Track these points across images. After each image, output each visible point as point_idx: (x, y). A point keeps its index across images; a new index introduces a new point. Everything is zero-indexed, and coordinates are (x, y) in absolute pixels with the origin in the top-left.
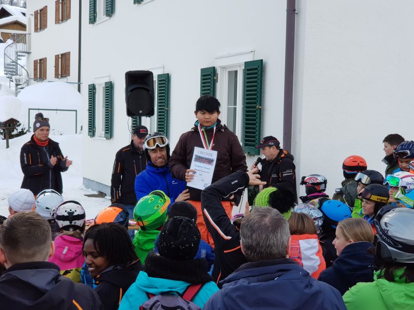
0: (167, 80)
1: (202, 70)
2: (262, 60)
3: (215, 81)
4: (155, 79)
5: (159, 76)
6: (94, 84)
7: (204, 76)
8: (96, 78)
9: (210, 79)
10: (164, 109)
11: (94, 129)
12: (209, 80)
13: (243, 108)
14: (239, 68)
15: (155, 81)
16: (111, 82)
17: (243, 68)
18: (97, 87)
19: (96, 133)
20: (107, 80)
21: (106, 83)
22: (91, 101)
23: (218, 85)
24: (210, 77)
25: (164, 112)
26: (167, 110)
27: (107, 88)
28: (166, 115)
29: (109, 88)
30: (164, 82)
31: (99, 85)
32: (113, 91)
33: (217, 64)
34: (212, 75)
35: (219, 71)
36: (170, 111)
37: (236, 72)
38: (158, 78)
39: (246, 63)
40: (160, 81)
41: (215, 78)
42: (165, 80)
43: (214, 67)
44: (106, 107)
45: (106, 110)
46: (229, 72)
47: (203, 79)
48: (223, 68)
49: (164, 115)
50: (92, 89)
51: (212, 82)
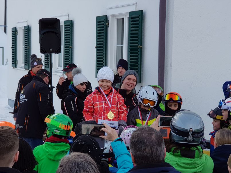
0: (71, 25)
1: (97, 18)
2: (142, 11)
3: (107, 27)
4: (62, 24)
5: (65, 22)
6: (16, 28)
7: (98, 22)
8: (17, 23)
9: (103, 24)
10: (68, 47)
11: (16, 62)
12: (103, 26)
13: (128, 47)
14: (125, 16)
15: (62, 25)
16: (29, 26)
17: (128, 16)
18: (18, 30)
19: (18, 65)
20: (26, 25)
21: (25, 27)
22: (14, 40)
23: (109, 29)
24: (103, 23)
25: (69, 50)
26: (71, 48)
27: (26, 31)
28: (70, 52)
29: (28, 30)
30: (69, 26)
31: (20, 28)
32: (31, 33)
33: (109, 13)
34: (105, 21)
35: (110, 19)
36: (73, 48)
37: (123, 19)
38: (64, 23)
39: (130, 12)
40: (66, 26)
41: (107, 24)
42: (69, 25)
43: (106, 16)
44: (25, 45)
45: (25, 47)
46: (118, 19)
47: (98, 25)
48: (113, 16)
49: (69, 52)
50: (15, 31)
51: (105, 27)
